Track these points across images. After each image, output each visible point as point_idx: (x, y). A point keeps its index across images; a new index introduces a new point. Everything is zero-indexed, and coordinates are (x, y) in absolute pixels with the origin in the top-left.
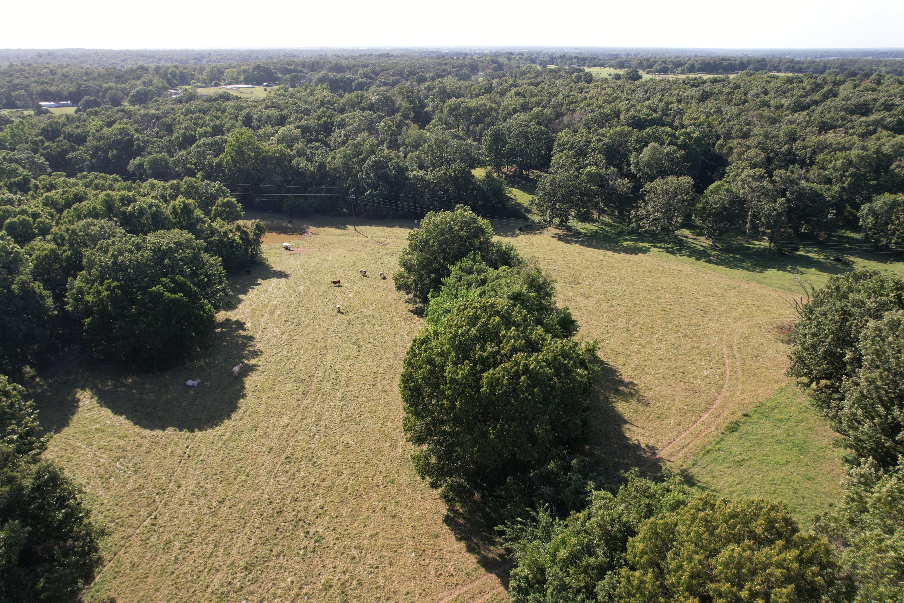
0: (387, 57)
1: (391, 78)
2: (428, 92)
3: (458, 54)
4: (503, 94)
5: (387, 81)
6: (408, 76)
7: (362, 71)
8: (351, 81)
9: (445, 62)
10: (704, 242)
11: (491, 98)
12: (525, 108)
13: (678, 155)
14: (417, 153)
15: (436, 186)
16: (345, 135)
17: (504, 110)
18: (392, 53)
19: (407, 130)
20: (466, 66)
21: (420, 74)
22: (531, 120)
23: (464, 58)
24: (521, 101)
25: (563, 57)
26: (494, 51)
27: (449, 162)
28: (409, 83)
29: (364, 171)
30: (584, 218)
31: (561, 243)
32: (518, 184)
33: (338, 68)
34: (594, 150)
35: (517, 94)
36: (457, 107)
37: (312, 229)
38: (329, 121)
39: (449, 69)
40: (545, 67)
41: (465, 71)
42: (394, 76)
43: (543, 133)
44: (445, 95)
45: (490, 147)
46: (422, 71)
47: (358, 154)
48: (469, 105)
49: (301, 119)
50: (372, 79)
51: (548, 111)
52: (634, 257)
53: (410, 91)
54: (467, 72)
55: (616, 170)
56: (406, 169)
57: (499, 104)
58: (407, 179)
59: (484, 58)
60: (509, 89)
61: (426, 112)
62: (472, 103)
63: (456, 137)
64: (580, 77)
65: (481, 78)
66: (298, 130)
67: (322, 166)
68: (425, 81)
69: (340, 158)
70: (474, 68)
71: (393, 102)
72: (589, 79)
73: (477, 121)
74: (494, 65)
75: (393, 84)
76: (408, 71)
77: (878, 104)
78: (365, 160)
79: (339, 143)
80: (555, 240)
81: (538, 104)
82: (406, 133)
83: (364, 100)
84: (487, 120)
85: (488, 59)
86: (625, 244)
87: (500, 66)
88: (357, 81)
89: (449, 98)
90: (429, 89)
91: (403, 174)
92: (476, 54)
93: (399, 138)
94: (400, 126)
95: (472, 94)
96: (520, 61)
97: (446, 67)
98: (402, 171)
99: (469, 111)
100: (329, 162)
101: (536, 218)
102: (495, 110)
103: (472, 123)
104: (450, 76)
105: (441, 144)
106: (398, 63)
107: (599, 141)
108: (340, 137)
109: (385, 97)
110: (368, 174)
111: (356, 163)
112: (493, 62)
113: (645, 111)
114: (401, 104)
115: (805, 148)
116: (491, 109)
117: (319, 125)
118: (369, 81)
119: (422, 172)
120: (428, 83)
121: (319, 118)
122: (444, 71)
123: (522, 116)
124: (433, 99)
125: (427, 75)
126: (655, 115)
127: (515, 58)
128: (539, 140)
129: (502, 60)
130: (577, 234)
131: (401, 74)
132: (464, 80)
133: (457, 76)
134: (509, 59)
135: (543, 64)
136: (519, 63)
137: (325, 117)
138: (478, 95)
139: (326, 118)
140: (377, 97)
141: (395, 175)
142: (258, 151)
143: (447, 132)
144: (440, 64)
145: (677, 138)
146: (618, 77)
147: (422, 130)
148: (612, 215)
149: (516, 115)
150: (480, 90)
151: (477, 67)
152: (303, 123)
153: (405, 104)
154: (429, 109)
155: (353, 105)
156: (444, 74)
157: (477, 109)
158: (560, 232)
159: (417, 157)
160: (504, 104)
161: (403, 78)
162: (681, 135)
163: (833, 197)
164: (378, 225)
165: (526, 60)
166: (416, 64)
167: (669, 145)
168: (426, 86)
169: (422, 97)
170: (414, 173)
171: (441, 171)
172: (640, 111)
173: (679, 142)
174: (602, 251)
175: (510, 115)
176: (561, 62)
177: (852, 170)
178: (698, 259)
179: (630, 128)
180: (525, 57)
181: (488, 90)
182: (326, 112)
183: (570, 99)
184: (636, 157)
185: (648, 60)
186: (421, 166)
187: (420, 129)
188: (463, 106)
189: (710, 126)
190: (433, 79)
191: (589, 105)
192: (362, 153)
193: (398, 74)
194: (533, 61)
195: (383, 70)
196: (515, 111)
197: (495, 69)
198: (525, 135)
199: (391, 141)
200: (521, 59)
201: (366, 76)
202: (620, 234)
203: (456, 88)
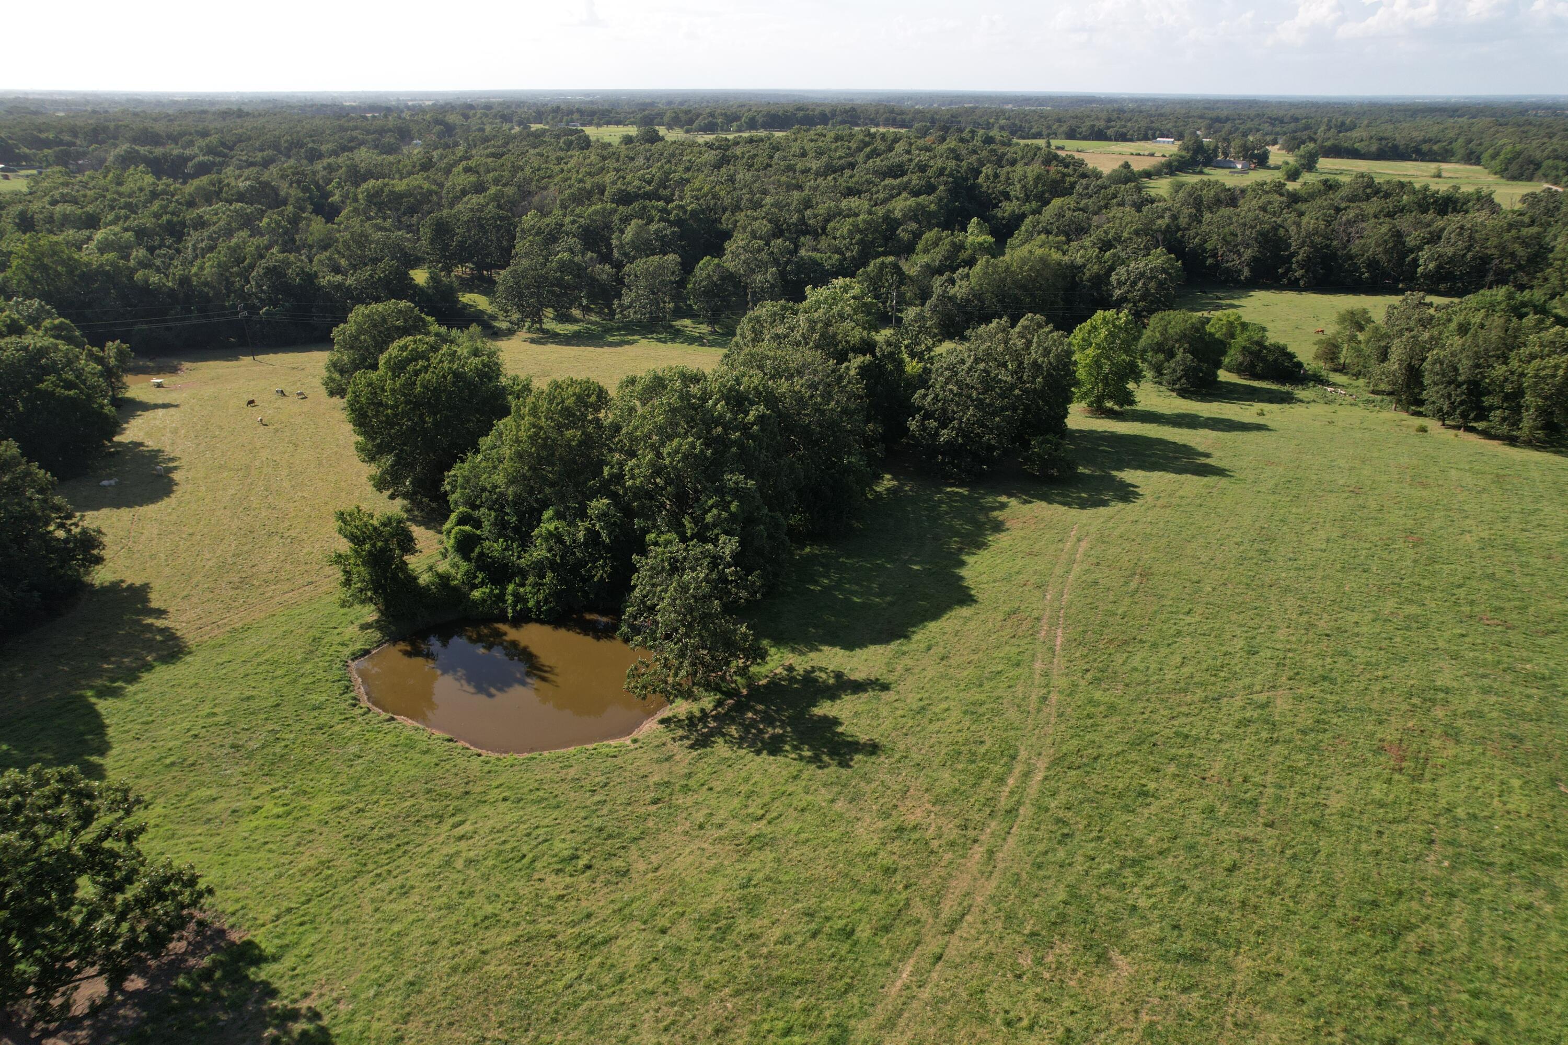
0: (239, 116)
1: (260, 154)
2: (330, 173)
3: (373, 108)
4: (448, 171)
5: (251, 160)
6: (289, 149)
7: (201, 142)
8: (185, 160)
9: (351, 124)
10: (705, 329)
11: (428, 177)
12: (479, 188)
13: (668, 232)
14: (328, 254)
15: (362, 292)
16: (210, 238)
17: (448, 193)
18: (246, 109)
19: (308, 226)
20: (390, 130)
21: (310, 145)
22: (488, 204)
23: (386, 116)
24: (473, 178)
25: (557, 110)
26: (441, 102)
27: (375, 261)
28: (292, 162)
29: (253, 283)
30: (564, 318)
31: (534, 346)
32: (478, 287)
33: (153, 139)
34: (567, 234)
35: (467, 170)
36: (378, 193)
37: (186, 365)
38: (175, 219)
39: (360, 137)
40: (527, 127)
41: (388, 139)
42: (262, 150)
43: (502, 219)
44: (357, 176)
45: (432, 241)
46: (313, 141)
47: (239, 261)
48: (397, 189)
49: (127, 218)
50: (225, 156)
51: (510, 191)
52: (619, 349)
53: (298, 173)
54: (392, 140)
55: (595, 255)
56: (316, 275)
57: (441, 186)
58: (320, 288)
59: (420, 117)
60: (456, 163)
61: (332, 204)
62: (400, 186)
63: (380, 228)
64: (571, 142)
65: (415, 150)
66: (130, 233)
67: (185, 281)
68: (320, 156)
69: (212, 267)
70: (404, 134)
71: (275, 190)
72: (585, 144)
73: (412, 210)
74: (438, 128)
75: (266, 164)
76: (287, 141)
77: (913, 164)
78: (252, 267)
79: (202, 249)
80: (527, 344)
81: (496, 182)
82: (307, 231)
83: (226, 189)
84: (426, 207)
85: (428, 117)
86: (610, 339)
87: (449, 129)
88: (196, 160)
89: (365, 180)
90: (330, 168)
91: (312, 283)
92: (408, 108)
93: (297, 237)
94: (295, 221)
95: (401, 174)
96: (485, 120)
97: (355, 133)
98: (310, 278)
99: (398, 197)
100: (196, 275)
101: (504, 325)
102: (436, 193)
103: (404, 214)
104: (363, 149)
105: (361, 240)
106: (264, 127)
107: (573, 222)
108: (202, 240)
109: (260, 183)
110: (259, 286)
111: (238, 274)
112: (437, 122)
113: (636, 183)
114: (288, 193)
115: (816, 216)
116: (431, 192)
117: (160, 226)
118: (218, 159)
119: (339, 278)
120: (326, 161)
121: (157, 216)
122: (352, 139)
123: (475, 200)
124: (339, 183)
125: (324, 148)
126: (648, 188)
127: (475, 115)
128: (498, 228)
129: (451, 118)
130: (556, 335)
131: (276, 146)
132: (389, 153)
133: (376, 147)
134: (466, 117)
135: (522, 123)
136: (483, 123)
137: (166, 213)
138: (410, 174)
139: (169, 216)
140: (248, 183)
141: (300, 285)
142: (72, 266)
143: (367, 225)
144: (342, 129)
145: (669, 213)
146: (628, 140)
147: (329, 225)
148: (600, 313)
149: (466, 199)
150: (414, 167)
151: (409, 131)
152: (133, 222)
153: (295, 192)
154: (336, 198)
155: (209, 197)
156: (352, 144)
157: (409, 194)
158: (535, 336)
159: (330, 259)
160: (448, 184)
161: (280, 152)
162: (673, 209)
163: (833, 266)
164: (285, 352)
165: (495, 116)
166: (299, 129)
167: (659, 221)
168: (325, 164)
169: (321, 182)
170: (327, 279)
171: (367, 272)
172: (629, 183)
173: (672, 217)
174: (582, 348)
175: (456, 199)
176: (553, 118)
177: (858, 237)
178: (690, 344)
179: (614, 205)
180: (494, 111)
181: (426, 165)
182: (167, 206)
183: (542, 173)
184: (619, 239)
185: (687, 112)
186: (337, 270)
187: (327, 222)
188: (386, 190)
189: (715, 196)
190: (335, 153)
191: (566, 180)
192: (245, 259)
193: (269, 147)
194: (506, 118)
195: (240, 141)
196: (464, 193)
197: (440, 135)
198: (478, 223)
199: (285, 244)
200: (486, 115)
201: (210, 150)
202: (608, 331)
203: (376, 165)
